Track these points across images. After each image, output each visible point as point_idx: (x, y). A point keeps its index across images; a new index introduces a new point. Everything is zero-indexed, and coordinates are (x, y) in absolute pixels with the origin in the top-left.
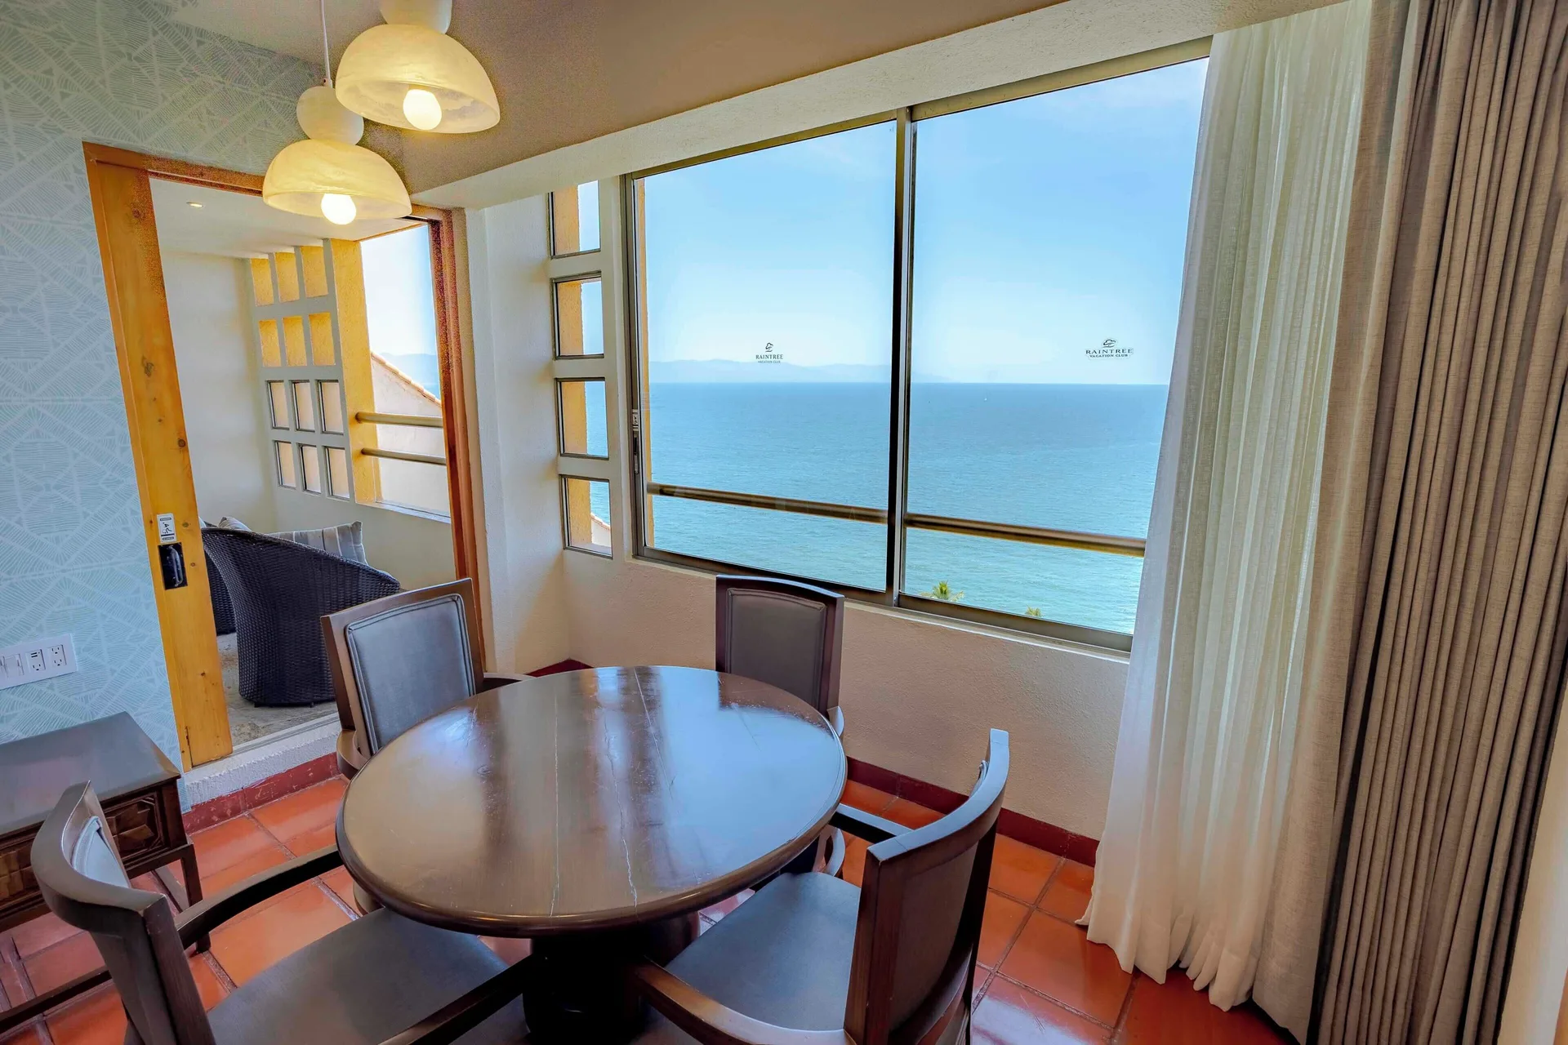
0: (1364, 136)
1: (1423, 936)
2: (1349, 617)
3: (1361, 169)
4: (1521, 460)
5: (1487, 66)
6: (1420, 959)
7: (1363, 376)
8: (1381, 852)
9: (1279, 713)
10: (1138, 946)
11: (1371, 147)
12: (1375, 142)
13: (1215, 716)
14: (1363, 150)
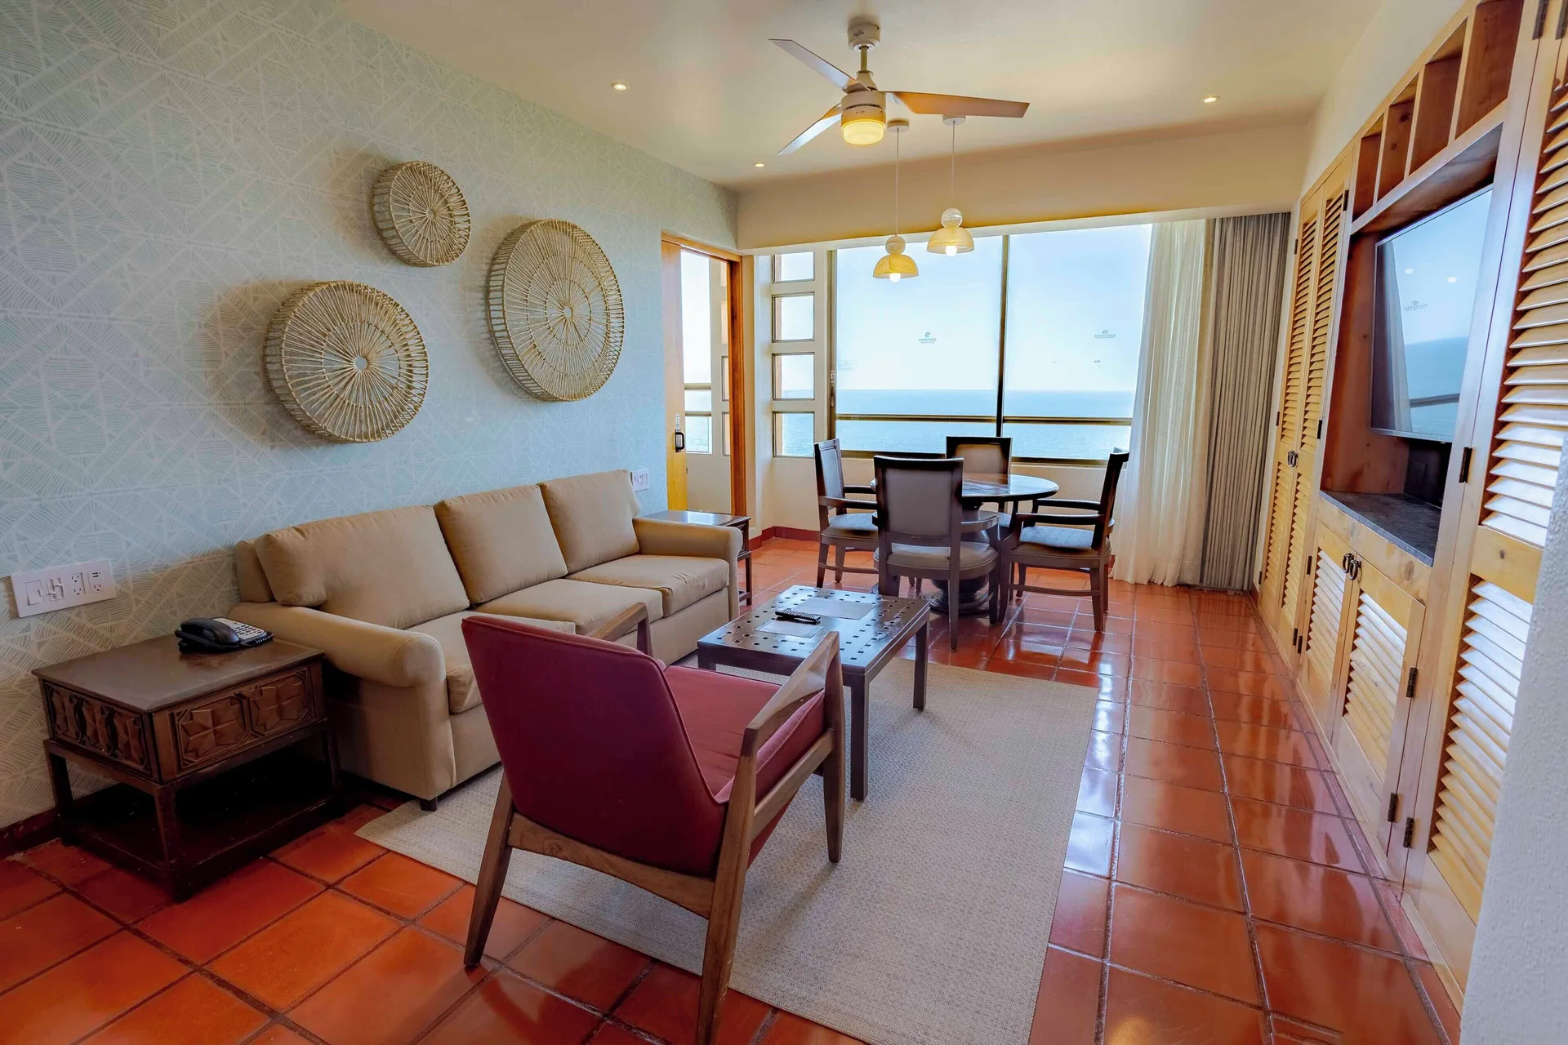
0: (1205, 261)
1: (1234, 538)
2: (1209, 413)
3: (1205, 271)
4: (1254, 366)
5: (1238, 245)
6: (1234, 546)
7: (1209, 342)
8: (1220, 508)
9: (1185, 466)
10: (1136, 574)
11: (1208, 265)
12: (1208, 263)
13: (1162, 474)
14: (1205, 265)
